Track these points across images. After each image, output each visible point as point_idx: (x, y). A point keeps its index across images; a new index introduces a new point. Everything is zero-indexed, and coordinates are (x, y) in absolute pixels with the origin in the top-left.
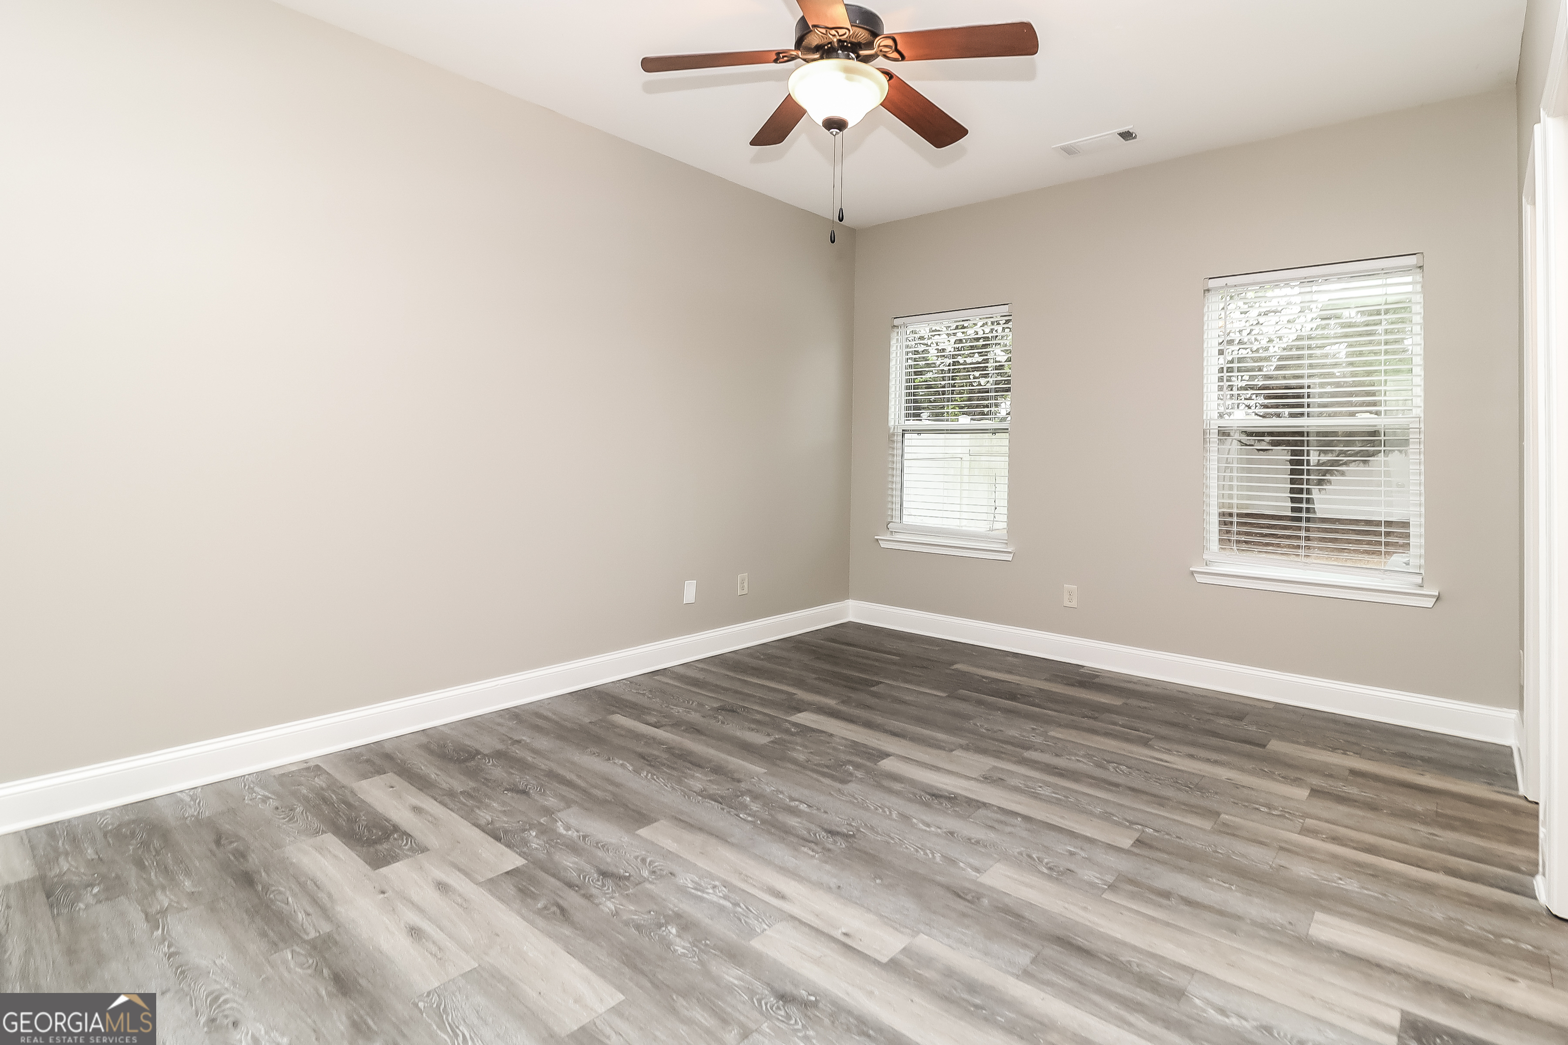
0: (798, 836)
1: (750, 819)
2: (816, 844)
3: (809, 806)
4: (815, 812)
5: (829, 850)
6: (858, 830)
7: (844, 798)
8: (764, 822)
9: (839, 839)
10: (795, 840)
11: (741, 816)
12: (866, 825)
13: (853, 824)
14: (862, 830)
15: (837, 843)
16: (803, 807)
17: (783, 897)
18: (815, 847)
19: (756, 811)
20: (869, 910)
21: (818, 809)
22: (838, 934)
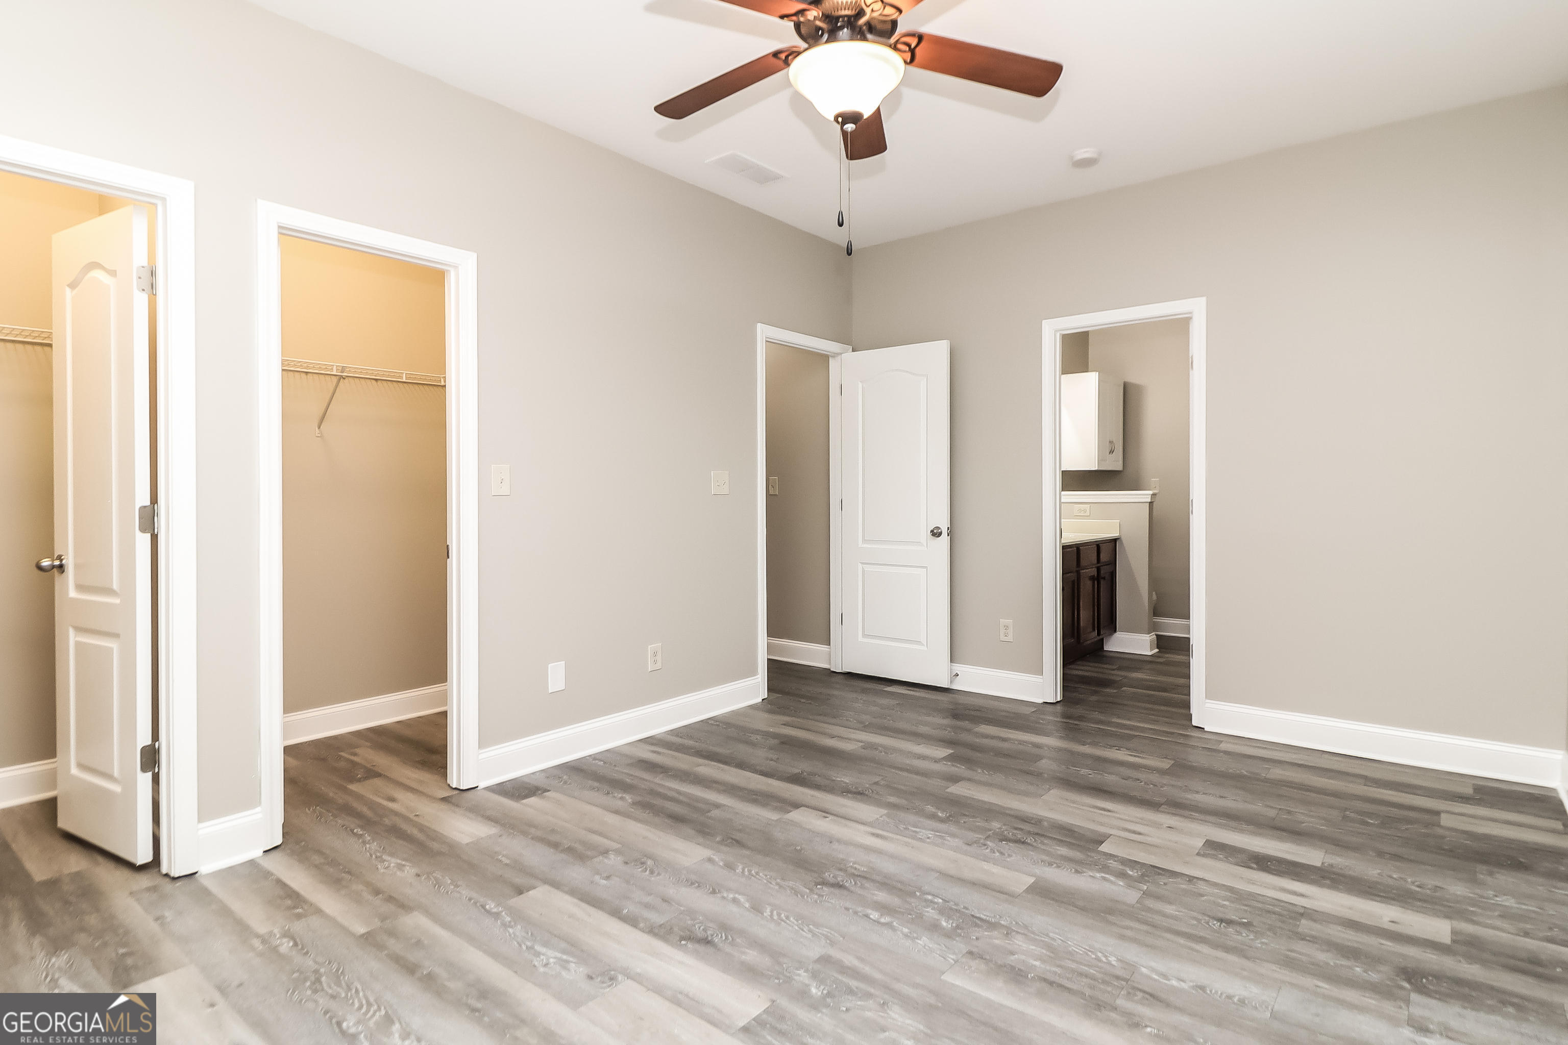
0: (873, 881)
1: (930, 897)
2: (853, 874)
3: (867, 916)
4: (859, 909)
5: (840, 870)
6: (811, 890)
7: (825, 931)
8: (912, 894)
9: (832, 880)
10: (875, 877)
11: (940, 901)
12: (803, 896)
13: (816, 896)
14: (808, 891)
15: (833, 877)
16: (874, 915)
17: (873, 834)
18: (853, 871)
19: (928, 906)
20: (809, 830)
21: (856, 913)
22: (831, 817)
